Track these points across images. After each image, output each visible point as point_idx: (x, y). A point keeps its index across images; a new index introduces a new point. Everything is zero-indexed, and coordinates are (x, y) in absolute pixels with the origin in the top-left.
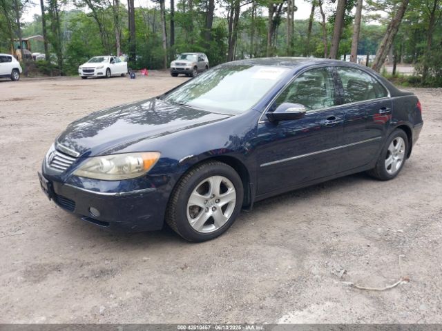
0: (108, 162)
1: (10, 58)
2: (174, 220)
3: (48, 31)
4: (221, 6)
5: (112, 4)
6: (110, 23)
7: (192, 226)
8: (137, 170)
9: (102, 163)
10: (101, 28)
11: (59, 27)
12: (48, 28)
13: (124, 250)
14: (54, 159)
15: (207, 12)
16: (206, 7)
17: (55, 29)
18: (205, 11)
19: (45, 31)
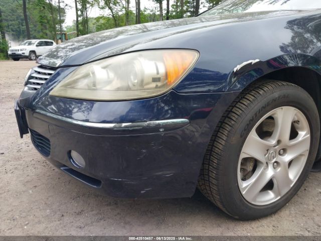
0: (104, 71)
1: (52, 43)
2: (214, 181)
3: (79, 26)
4: (204, 6)
5: (125, 6)
6: (122, 20)
7: (244, 193)
8: (154, 85)
9: (93, 73)
10: (116, 23)
11: (87, 23)
12: (80, 23)
13: (126, 223)
14: (31, 77)
15: (193, 11)
16: (194, 7)
17: (85, 24)
18: (192, 10)
19: (77, 26)
